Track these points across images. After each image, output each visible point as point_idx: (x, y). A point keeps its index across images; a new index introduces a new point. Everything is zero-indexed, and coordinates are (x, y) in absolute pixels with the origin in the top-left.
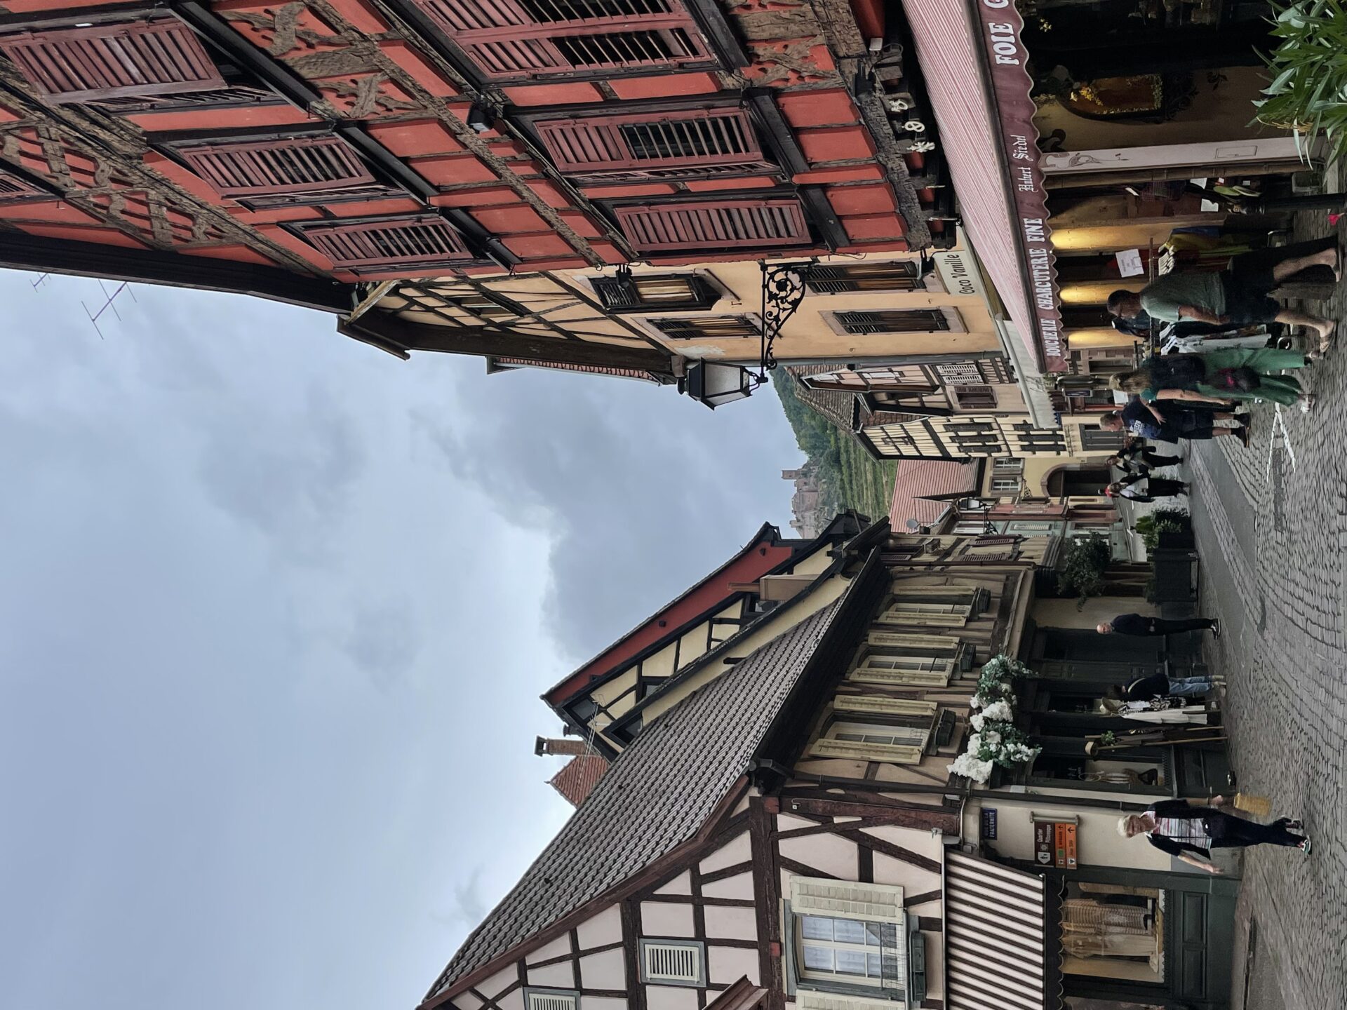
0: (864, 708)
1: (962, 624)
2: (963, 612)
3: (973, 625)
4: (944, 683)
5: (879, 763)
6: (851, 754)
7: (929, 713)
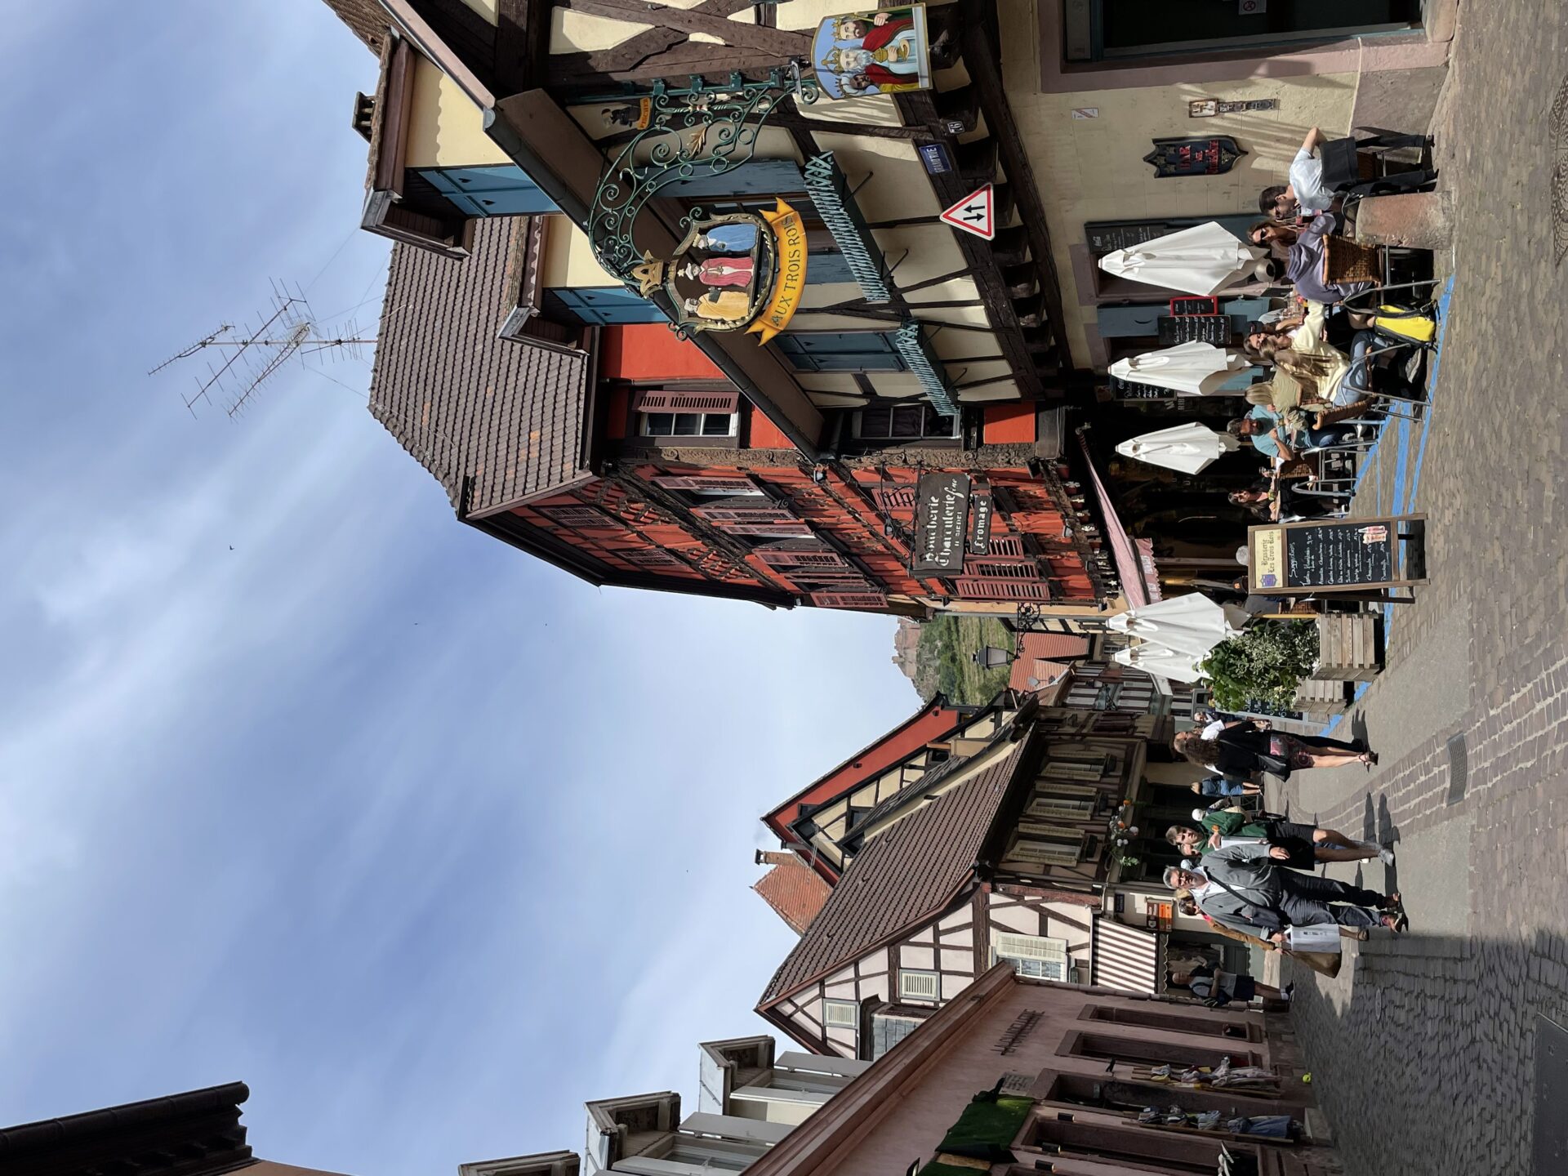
0: (1038, 832)
1: (1098, 778)
2: (1097, 771)
3: (1105, 780)
4: (1088, 818)
5: (1051, 866)
6: (1033, 860)
7: (1080, 836)
